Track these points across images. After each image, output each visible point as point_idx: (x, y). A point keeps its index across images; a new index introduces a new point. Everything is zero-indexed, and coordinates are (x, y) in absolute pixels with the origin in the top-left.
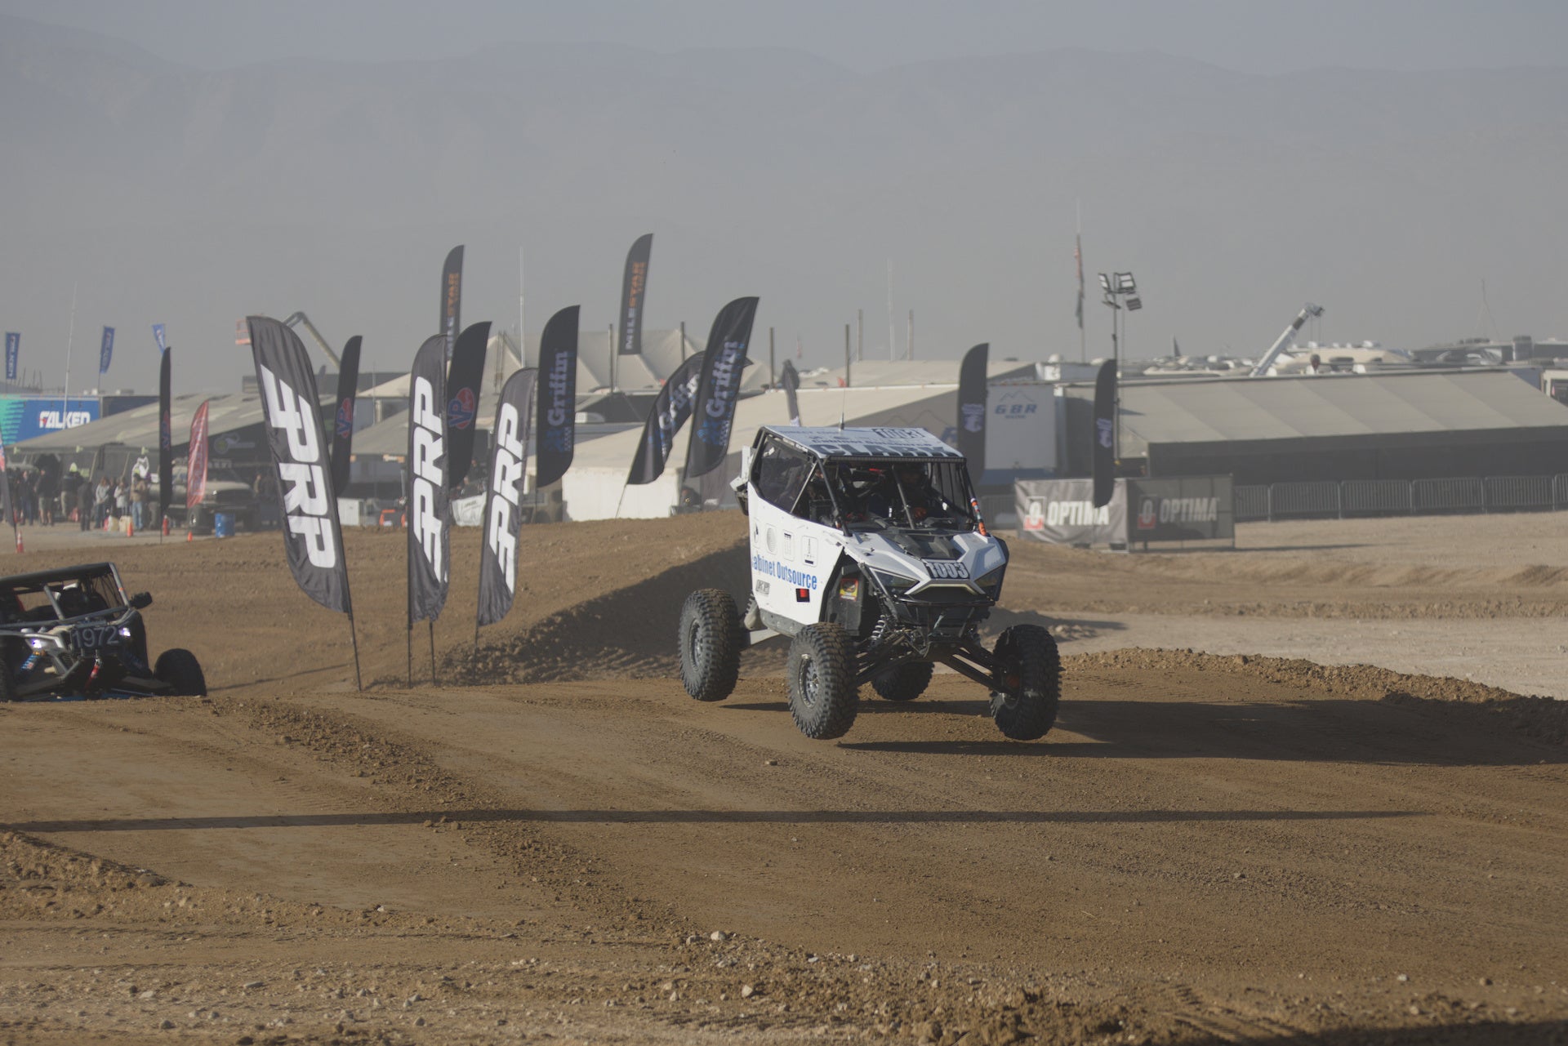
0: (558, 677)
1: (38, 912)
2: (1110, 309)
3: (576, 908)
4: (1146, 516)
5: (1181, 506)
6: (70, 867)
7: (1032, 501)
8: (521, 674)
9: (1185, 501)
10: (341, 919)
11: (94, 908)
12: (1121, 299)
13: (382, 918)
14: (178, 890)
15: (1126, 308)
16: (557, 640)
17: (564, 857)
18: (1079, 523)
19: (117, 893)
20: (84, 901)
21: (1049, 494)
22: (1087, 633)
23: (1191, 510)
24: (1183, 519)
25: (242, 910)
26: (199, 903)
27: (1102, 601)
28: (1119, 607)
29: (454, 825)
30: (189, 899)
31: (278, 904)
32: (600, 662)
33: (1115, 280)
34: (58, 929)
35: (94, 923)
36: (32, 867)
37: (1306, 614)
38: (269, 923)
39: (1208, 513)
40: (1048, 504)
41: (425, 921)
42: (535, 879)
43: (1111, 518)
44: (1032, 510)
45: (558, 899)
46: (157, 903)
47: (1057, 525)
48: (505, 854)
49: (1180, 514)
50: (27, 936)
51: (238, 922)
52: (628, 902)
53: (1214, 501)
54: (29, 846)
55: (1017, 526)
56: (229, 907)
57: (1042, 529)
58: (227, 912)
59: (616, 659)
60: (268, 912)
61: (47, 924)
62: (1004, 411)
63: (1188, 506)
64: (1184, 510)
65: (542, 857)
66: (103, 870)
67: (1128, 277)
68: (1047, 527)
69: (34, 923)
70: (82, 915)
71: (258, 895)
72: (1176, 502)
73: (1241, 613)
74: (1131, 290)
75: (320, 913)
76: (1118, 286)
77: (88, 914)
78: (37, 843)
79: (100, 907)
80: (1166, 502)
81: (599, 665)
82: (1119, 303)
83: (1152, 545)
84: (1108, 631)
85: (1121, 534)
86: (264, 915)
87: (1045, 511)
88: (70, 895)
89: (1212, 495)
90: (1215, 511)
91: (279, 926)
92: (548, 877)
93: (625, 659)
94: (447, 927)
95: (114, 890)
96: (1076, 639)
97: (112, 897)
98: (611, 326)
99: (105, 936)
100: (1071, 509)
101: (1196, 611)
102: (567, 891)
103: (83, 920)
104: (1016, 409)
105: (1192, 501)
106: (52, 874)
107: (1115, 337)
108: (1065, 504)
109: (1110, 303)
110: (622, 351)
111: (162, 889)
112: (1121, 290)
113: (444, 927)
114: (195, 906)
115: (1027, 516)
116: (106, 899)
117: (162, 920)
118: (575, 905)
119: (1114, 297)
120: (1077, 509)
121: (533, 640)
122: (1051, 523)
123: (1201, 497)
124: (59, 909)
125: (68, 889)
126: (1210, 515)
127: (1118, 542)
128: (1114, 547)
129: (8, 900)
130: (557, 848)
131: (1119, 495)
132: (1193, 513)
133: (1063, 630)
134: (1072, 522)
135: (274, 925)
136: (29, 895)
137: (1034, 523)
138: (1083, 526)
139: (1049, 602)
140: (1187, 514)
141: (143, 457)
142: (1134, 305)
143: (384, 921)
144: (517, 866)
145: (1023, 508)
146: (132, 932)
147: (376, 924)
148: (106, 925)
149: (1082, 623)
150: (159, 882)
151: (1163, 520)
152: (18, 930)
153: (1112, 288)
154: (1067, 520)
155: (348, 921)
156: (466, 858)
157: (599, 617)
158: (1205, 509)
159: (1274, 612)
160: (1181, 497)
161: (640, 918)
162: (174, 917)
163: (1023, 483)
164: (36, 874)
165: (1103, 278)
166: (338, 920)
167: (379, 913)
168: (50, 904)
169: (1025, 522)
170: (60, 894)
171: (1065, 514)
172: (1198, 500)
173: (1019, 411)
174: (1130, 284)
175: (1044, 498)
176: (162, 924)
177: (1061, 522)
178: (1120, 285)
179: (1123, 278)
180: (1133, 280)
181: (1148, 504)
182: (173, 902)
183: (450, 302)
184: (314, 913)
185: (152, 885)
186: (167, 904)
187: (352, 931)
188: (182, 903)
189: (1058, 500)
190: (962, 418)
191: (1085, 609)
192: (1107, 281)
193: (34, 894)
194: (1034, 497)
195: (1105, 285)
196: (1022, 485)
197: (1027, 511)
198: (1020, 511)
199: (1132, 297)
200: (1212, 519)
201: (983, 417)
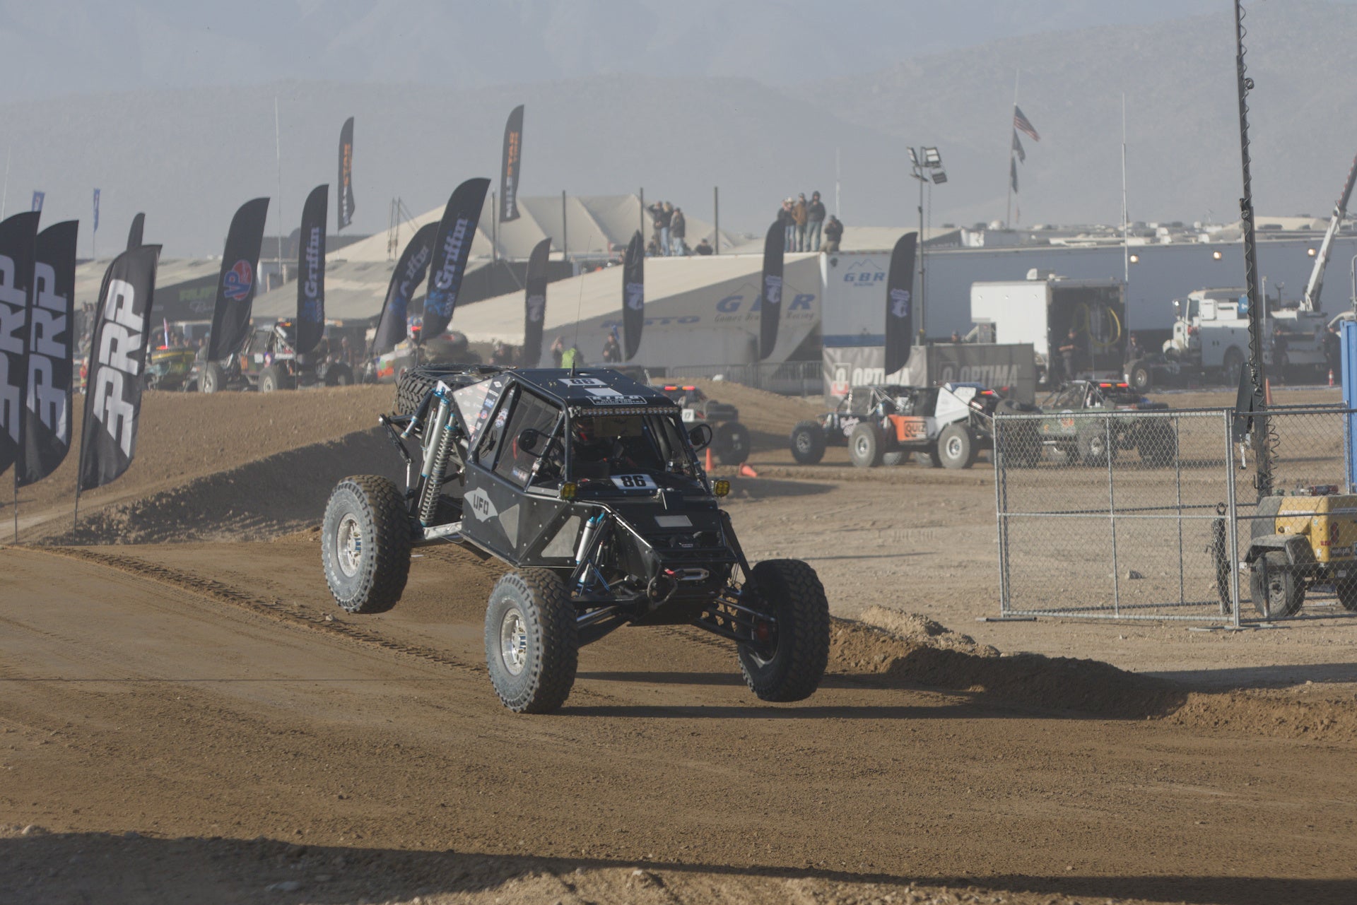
0: (169, 539)
2: (918, 181)
5: (981, 373)
7: (837, 368)
8: (133, 535)
9: (985, 369)
12: (927, 172)
15: (932, 181)
16: (182, 503)
21: (853, 361)
23: (991, 377)
32: (220, 524)
33: (921, 154)
39: (1008, 379)
40: (852, 371)
44: (838, 375)
49: (979, 381)
53: (1014, 368)
55: (820, 391)
57: (847, 394)
59: (238, 522)
63: (988, 372)
64: (984, 377)
67: (934, 152)
72: (976, 369)
74: (936, 164)
76: (924, 160)
80: (965, 369)
81: (220, 527)
82: (927, 176)
87: (850, 377)
89: (1011, 364)
90: (1015, 377)
93: (248, 521)
100: (874, 376)
104: (864, 277)
105: (992, 368)
107: (920, 210)
108: (868, 371)
109: (917, 176)
112: (928, 164)
115: (834, 382)
119: (921, 170)
120: (880, 375)
121: (157, 504)
123: (1002, 364)
126: (1010, 382)
131: (918, 358)
132: (994, 380)
137: (841, 388)
140: (987, 380)
142: (940, 178)
145: (830, 373)
153: (920, 163)
157: (232, 482)
158: (1006, 377)
160: (982, 364)
163: (830, 351)
165: (910, 152)
169: (832, 388)
171: (869, 380)
172: (998, 368)
173: (868, 279)
174: (935, 158)
175: (849, 364)
178: (927, 160)
179: (929, 152)
180: (938, 155)
181: (949, 370)
189: (863, 367)
192: (914, 154)
194: (839, 364)
195: (912, 158)
196: (829, 352)
197: (834, 378)
198: (826, 375)
199: (937, 171)
200: (1012, 385)
201: (780, 289)
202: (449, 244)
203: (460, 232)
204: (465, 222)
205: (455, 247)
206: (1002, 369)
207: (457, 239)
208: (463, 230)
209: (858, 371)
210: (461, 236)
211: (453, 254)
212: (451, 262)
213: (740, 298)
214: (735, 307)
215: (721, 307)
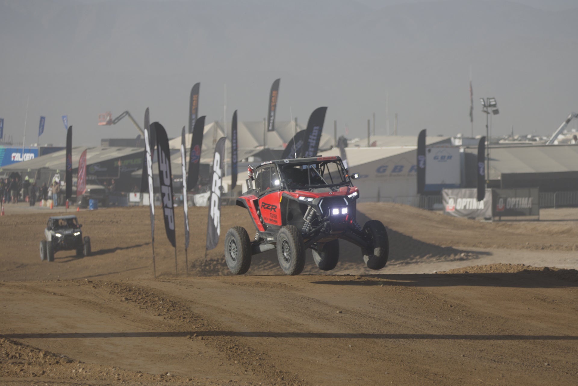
1: (16, 374)
2: (485, 114)
3: (254, 375)
4: (500, 206)
5: (516, 201)
6: (30, 354)
7: (450, 198)
9: (518, 199)
10: (151, 378)
11: (41, 372)
12: (490, 110)
13: (169, 378)
14: (78, 365)
15: (492, 114)
17: (249, 352)
18: (471, 208)
19: (51, 366)
20: (37, 369)
21: (457, 195)
22: (475, 257)
23: (520, 203)
24: (517, 206)
25: (107, 374)
26: (88, 370)
27: (481, 243)
28: (489, 245)
29: (200, 338)
30: (83, 369)
31: (123, 371)
32: (260, 267)
33: (487, 101)
34: (25, 381)
35: (42, 379)
36: (14, 354)
37: (571, 250)
38: (119, 379)
39: (528, 204)
41: (188, 380)
42: (236, 362)
43: (485, 206)
44: (450, 202)
45: (246, 371)
46: (69, 370)
47: (461, 209)
48: (223, 351)
49: (515, 205)
50: (12, 384)
51: (105, 379)
52: (277, 373)
53: (530, 199)
54: (13, 345)
55: (443, 209)
56: (101, 373)
57: (454, 210)
58: (100, 375)
60: (118, 375)
61: (20, 379)
62: (437, 158)
63: (519, 201)
64: (517, 203)
65: (239, 352)
66: (45, 355)
67: (493, 100)
68: (456, 210)
69: (15, 379)
70: (36, 375)
71: (114, 367)
72: (513, 199)
73: (543, 249)
74: (494, 106)
75: (141, 376)
76: (488, 104)
77: (38, 375)
78: (16, 343)
79: (44, 372)
80: (509, 199)
83: (503, 218)
84: (484, 256)
85: (489, 213)
86: (116, 376)
87: (455, 202)
88: (31, 367)
89: (529, 197)
91: (123, 381)
92: (241, 361)
94: (198, 383)
95: (50, 364)
96: (470, 259)
97: (49, 367)
98: (264, 119)
99: (46, 384)
100: (467, 202)
101: (523, 248)
102: (250, 367)
103: (36, 377)
104: (443, 158)
105: (520, 199)
106: (22, 357)
107: (487, 126)
108: (464, 200)
109: (485, 111)
110: (269, 130)
111: (72, 364)
112: (490, 106)
113: (196, 383)
114: (86, 372)
115: (448, 205)
116: (46, 368)
117: (71, 378)
118: (254, 374)
119: (487, 109)
120: (470, 202)
122: (458, 208)
123: (525, 197)
124: (26, 372)
125: (29, 364)
127: (488, 217)
128: (486, 219)
129: (3, 368)
130: (245, 348)
131: (488, 195)
133: (464, 255)
134: (467, 208)
135: (121, 381)
136: (12, 366)
137: (451, 208)
138: (472, 210)
139: (458, 243)
140: (518, 204)
141: (57, 174)
142: (496, 112)
143: (170, 380)
144: (228, 356)
145: (446, 201)
146: (58, 383)
147: (166, 381)
148: (47, 380)
149: (473, 252)
150: (70, 361)
151: (508, 207)
152: (8, 382)
153: (486, 105)
154: (465, 207)
155: (154, 380)
156: (205, 352)
159: (557, 248)
160: (516, 197)
161: (283, 379)
162: (77, 376)
164: (16, 357)
165: (482, 100)
166: (149, 379)
167: (168, 376)
168: (22, 370)
169: (447, 208)
170: (26, 366)
171: (464, 204)
172: (523, 199)
174: (494, 103)
175: (455, 197)
176: (71, 380)
177: (463, 208)
178: (490, 103)
179: (491, 100)
180: (495, 101)
181: (501, 200)
182: (76, 370)
183: (194, 107)
184: (139, 376)
185: (67, 363)
186: (74, 371)
187: (156, 384)
188: (80, 370)
189: (462, 198)
190: (418, 161)
191: (474, 246)
192: (484, 101)
193: (14, 366)
194: (451, 196)
195: (483, 103)
196: (446, 192)
197: (447, 203)
198: (444, 203)
199: (495, 109)
200: (529, 207)
201: (425, 162)
202: (310, 139)
203: (315, 133)
204: (317, 128)
205: (314, 140)
206: (525, 199)
207: (314, 136)
208: (317, 131)
209: (459, 200)
210: (316, 134)
211: (313, 143)
212: (312, 147)
213: (386, 166)
214: (384, 171)
215: (378, 170)
